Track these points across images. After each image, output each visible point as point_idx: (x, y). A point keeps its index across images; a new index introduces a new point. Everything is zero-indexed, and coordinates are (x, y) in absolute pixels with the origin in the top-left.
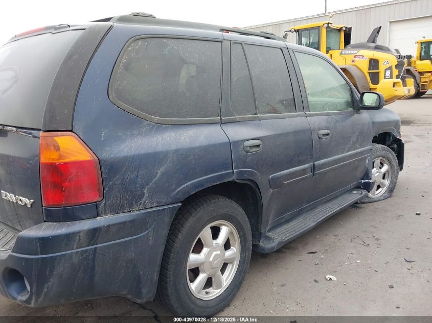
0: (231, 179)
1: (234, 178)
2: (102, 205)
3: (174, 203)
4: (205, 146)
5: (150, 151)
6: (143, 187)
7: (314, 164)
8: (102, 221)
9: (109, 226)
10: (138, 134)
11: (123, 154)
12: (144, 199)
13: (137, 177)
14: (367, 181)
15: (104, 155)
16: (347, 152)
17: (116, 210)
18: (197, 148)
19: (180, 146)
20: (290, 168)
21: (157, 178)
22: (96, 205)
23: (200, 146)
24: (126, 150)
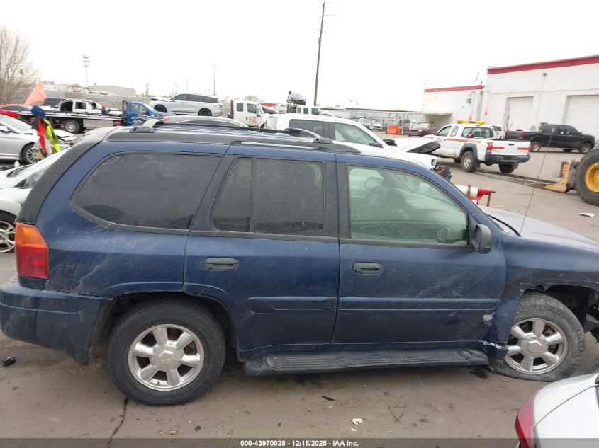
0: (181, 291)
1: (184, 289)
2: (47, 282)
3: (106, 297)
4: (150, 256)
5: (90, 251)
6: (79, 277)
7: (338, 300)
8: (44, 293)
9: (47, 299)
10: (89, 235)
11: (66, 249)
12: (79, 286)
13: (75, 268)
14: (492, 344)
15: (54, 247)
16: (423, 297)
17: (59, 289)
18: (140, 255)
19: (121, 251)
20: (289, 295)
21: (93, 272)
22: (43, 281)
23: (143, 255)
24: (71, 246)
